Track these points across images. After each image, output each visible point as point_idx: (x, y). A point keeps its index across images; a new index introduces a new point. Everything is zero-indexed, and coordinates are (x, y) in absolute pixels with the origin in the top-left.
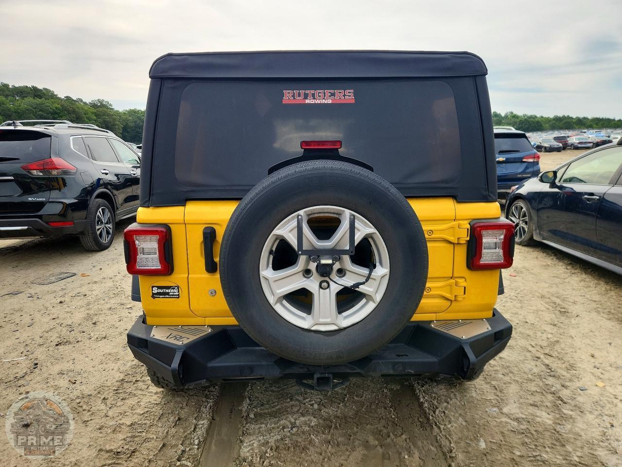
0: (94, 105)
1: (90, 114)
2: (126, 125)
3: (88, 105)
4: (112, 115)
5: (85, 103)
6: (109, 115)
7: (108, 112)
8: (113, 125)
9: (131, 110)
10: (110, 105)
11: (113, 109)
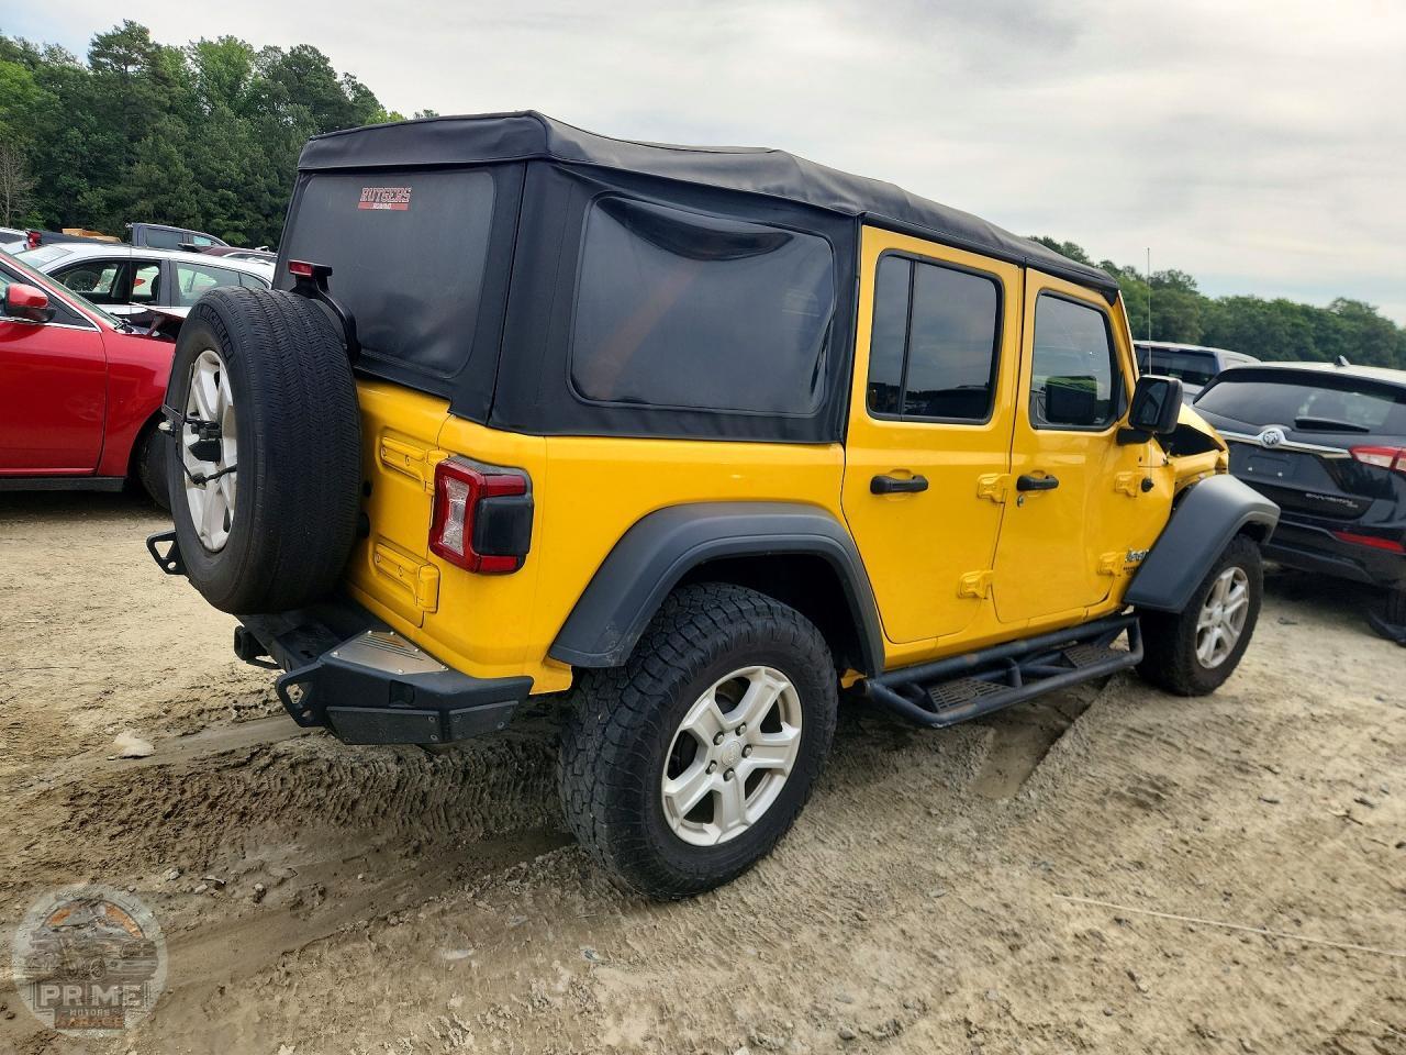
0: (1156, 283)
1: (1138, 299)
2: (1213, 331)
3: (1143, 280)
4: (1187, 307)
5: (1139, 278)
6: (1179, 306)
7: (1180, 299)
8: (1181, 329)
9: (1238, 297)
10: (1194, 284)
11: (1196, 293)
